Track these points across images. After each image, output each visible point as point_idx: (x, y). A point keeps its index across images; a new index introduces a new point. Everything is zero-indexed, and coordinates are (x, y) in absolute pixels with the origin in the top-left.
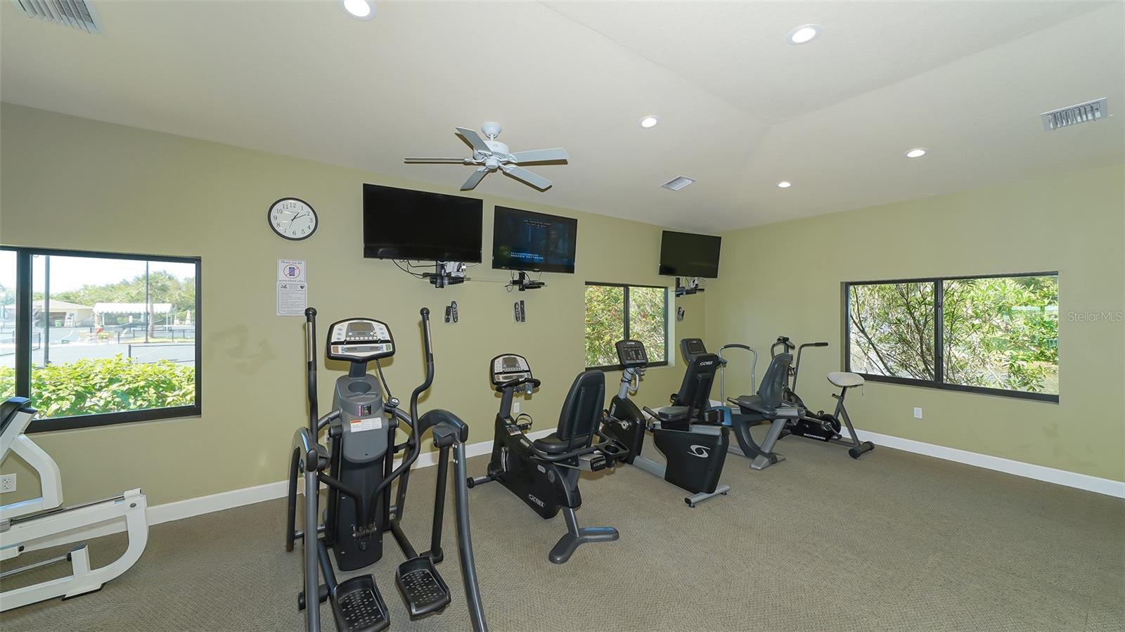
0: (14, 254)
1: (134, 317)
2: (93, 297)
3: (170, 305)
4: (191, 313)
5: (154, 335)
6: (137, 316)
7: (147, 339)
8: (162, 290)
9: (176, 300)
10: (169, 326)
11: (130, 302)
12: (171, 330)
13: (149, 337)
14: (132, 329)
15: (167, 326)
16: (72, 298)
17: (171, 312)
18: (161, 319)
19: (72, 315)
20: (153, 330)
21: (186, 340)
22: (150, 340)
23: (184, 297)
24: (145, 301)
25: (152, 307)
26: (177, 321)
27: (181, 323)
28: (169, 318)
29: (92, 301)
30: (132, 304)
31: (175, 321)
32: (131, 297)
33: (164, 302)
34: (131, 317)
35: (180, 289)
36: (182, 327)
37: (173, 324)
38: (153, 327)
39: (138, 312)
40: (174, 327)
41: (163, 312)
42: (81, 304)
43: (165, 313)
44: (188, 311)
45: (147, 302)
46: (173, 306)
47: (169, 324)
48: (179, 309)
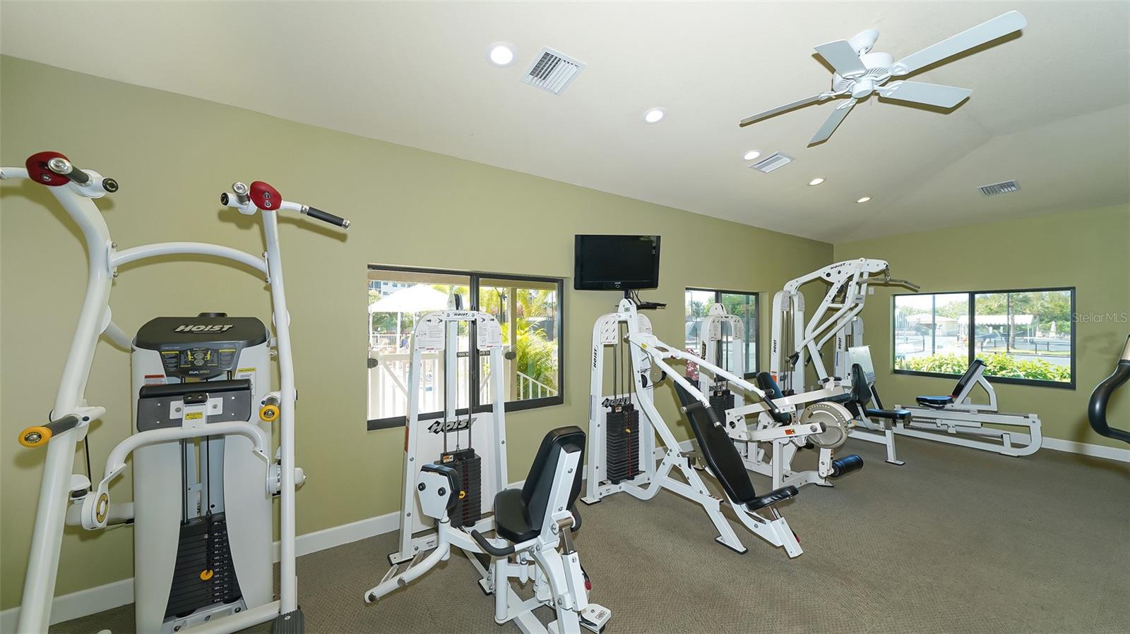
0: (968, 294)
1: (993, 329)
2: (956, 311)
3: (1032, 316)
4: (1056, 325)
5: (1016, 346)
6: (996, 327)
7: (1008, 349)
8: (1024, 301)
9: (1039, 311)
10: (1031, 338)
11: (989, 314)
12: (1032, 342)
13: (1010, 348)
14: (993, 340)
15: (1028, 338)
16: (940, 312)
17: (1033, 323)
18: (1022, 331)
19: (940, 326)
20: (1014, 341)
21: (1050, 353)
22: (1011, 350)
23: (1048, 307)
24: (1006, 313)
25: (1013, 319)
26: (1039, 334)
27: (1044, 336)
28: (1030, 330)
29: (956, 314)
30: (991, 316)
31: (1037, 333)
32: (990, 309)
33: (1024, 314)
34: (991, 328)
35: (1043, 299)
36: (1046, 339)
37: (1035, 336)
38: (1014, 338)
39: (997, 324)
40: (1036, 339)
41: (1024, 323)
42: (947, 317)
43: (1026, 324)
44: (1053, 322)
45: (1008, 314)
46: (1035, 318)
47: (1031, 336)
48: (1041, 320)
